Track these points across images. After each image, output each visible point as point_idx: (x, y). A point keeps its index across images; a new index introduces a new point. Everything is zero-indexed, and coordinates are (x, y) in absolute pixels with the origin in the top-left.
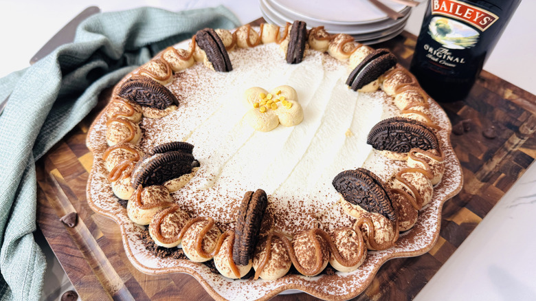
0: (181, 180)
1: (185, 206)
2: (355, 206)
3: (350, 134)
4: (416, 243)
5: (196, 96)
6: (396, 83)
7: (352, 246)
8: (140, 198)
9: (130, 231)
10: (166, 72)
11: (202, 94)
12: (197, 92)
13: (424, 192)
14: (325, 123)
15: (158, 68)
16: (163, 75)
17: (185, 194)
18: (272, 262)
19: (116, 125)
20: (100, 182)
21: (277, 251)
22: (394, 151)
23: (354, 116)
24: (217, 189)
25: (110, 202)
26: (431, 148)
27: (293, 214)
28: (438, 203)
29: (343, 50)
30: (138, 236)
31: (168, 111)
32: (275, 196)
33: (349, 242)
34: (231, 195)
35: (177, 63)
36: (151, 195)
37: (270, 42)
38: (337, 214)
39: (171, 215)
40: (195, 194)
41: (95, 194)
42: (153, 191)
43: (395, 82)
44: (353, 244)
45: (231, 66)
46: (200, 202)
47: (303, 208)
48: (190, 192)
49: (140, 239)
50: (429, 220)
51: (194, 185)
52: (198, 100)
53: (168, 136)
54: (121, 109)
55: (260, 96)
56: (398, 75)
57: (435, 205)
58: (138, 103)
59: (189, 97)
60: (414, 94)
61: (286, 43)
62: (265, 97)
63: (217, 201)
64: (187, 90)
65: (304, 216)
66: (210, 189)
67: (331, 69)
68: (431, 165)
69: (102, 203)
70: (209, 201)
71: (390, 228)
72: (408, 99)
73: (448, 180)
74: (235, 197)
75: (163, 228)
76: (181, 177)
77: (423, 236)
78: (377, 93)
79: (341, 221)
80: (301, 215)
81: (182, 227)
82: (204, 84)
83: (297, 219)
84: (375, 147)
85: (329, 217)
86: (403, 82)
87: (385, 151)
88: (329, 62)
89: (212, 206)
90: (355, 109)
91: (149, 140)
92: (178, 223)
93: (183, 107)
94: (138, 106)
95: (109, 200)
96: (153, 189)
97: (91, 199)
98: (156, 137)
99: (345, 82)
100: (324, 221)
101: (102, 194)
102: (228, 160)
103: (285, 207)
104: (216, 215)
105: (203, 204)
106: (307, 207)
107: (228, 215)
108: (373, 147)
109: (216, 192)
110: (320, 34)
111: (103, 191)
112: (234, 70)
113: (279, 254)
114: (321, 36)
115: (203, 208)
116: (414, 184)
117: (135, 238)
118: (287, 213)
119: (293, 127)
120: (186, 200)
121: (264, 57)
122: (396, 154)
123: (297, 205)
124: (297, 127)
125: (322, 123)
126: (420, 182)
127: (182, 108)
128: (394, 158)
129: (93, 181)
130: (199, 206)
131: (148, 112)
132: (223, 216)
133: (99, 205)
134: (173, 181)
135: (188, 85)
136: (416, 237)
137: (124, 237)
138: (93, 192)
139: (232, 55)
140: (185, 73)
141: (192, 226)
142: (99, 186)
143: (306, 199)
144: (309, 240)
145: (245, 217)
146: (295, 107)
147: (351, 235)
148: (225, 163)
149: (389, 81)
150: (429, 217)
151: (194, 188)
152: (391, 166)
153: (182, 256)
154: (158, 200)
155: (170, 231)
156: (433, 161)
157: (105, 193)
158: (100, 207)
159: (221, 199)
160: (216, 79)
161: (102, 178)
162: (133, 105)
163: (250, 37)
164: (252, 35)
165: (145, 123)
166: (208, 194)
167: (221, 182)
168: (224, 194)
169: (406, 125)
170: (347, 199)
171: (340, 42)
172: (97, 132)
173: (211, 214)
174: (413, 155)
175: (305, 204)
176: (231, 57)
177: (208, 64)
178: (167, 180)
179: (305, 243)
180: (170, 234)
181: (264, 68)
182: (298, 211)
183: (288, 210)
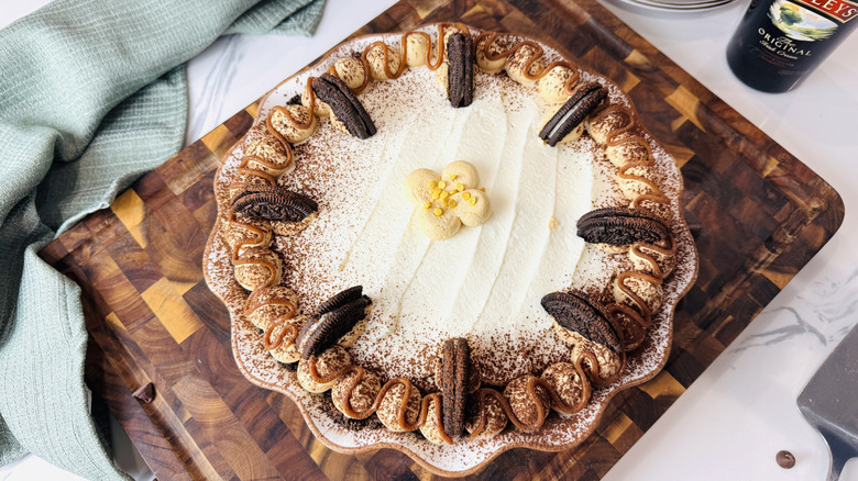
0: (356, 332)
1: (368, 363)
2: (572, 333)
3: (556, 223)
4: (645, 363)
5: (338, 189)
6: (609, 129)
7: (575, 391)
8: (315, 369)
9: (310, 405)
10: (285, 154)
11: (345, 184)
12: (338, 181)
13: (652, 302)
14: (521, 213)
15: (273, 151)
16: (281, 160)
17: (364, 347)
18: (489, 426)
19: (251, 268)
20: (247, 341)
21: (493, 414)
22: (611, 243)
23: (556, 192)
24: (401, 333)
25: (269, 367)
26: (660, 239)
27: (500, 353)
28: (669, 309)
29: (529, 74)
30: (320, 408)
31: (307, 222)
32: (475, 334)
33: (571, 387)
34: (421, 339)
35: (296, 135)
36: (329, 365)
37: (419, 65)
38: (551, 342)
39: (359, 387)
40: (376, 346)
41: (247, 359)
42: (329, 360)
43: (607, 127)
44: (577, 388)
45: (372, 123)
46: (386, 356)
47: (510, 344)
48: (370, 343)
49: (324, 411)
50: (660, 331)
51: (372, 333)
52: (342, 195)
53: (318, 264)
54: (245, 235)
55: (429, 184)
56: (610, 117)
57: (665, 311)
58: (263, 219)
59: (328, 192)
60: (634, 147)
61: (444, 68)
62: (437, 185)
63: (405, 350)
64: (321, 178)
65: (513, 355)
66: (393, 335)
67: (514, 107)
68: (659, 262)
69: (262, 371)
70: (395, 352)
71: (617, 361)
72: (626, 155)
73: (680, 267)
74: (426, 341)
75: (353, 403)
76: (354, 329)
77: (652, 353)
78: (583, 141)
79: (557, 349)
80: (509, 353)
81: (374, 395)
82: (342, 166)
83: (506, 360)
84: (588, 239)
85: (542, 348)
86: (618, 128)
87: (601, 245)
88: (511, 93)
89: (401, 358)
90: (557, 178)
91: (294, 273)
92: (368, 393)
93: (325, 211)
94: (264, 223)
95: (267, 364)
96: (329, 356)
97: (245, 368)
98: (302, 267)
99: (538, 133)
100: (537, 354)
101: (254, 357)
102: (406, 290)
103: (489, 346)
104: (409, 370)
105: (389, 357)
106: (515, 343)
107: (422, 367)
108: (586, 240)
109: (400, 338)
110: (493, 50)
111: (255, 353)
112: (379, 131)
113: (495, 417)
114: (495, 53)
115: (390, 362)
116: (641, 295)
117: (317, 412)
118: (493, 354)
119: (480, 227)
120: (367, 354)
121: (416, 96)
122: (614, 247)
123: (502, 340)
124: (486, 225)
125: (517, 214)
126: (648, 293)
127: (323, 213)
128: (612, 252)
129: (239, 343)
130: (385, 360)
131: (280, 227)
132: (417, 370)
133: (258, 376)
134: (347, 337)
135: (321, 170)
136: (645, 355)
137: (305, 416)
138: (243, 358)
139: (369, 101)
140: (307, 144)
141: (387, 395)
142: (248, 346)
143: (513, 329)
144: (528, 397)
145: (454, 390)
146: (481, 202)
147: (573, 378)
148: (403, 295)
149: (599, 126)
150: (658, 326)
151: (373, 337)
152: (609, 264)
153: (379, 426)
154: (337, 367)
155: (361, 404)
156: (662, 256)
157: (259, 355)
158: (260, 378)
159: (409, 346)
160: (358, 153)
161: (248, 336)
162: (258, 224)
163: (390, 65)
164: (392, 61)
165: (281, 247)
166: (392, 343)
167: (404, 322)
168: (411, 340)
169: (628, 221)
170: (560, 323)
171: (523, 61)
172: (216, 264)
173: (402, 368)
174: (637, 250)
175: (512, 338)
176: (368, 105)
177: (338, 124)
178: (340, 337)
179: (523, 400)
180: (363, 407)
181: (420, 122)
182: (505, 348)
183: (493, 350)
